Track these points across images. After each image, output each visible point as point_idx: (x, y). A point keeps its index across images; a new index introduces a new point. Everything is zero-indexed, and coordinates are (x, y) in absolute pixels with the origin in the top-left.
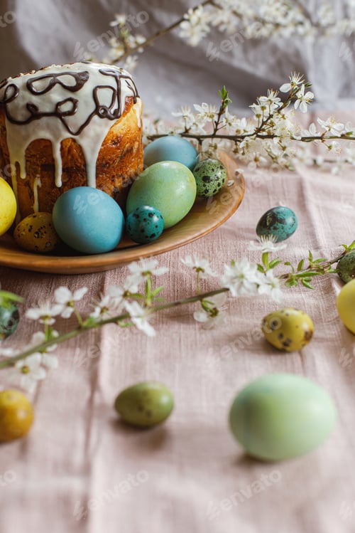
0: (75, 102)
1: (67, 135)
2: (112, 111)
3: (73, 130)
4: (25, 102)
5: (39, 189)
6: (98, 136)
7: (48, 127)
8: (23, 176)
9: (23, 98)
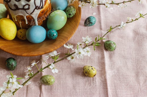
0: (29, 5)
1: (28, 15)
2: (41, 7)
3: (29, 14)
4: (14, 4)
5: (21, 24)
6: (37, 14)
7: (22, 13)
8: (16, 20)
9: (13, 2)
